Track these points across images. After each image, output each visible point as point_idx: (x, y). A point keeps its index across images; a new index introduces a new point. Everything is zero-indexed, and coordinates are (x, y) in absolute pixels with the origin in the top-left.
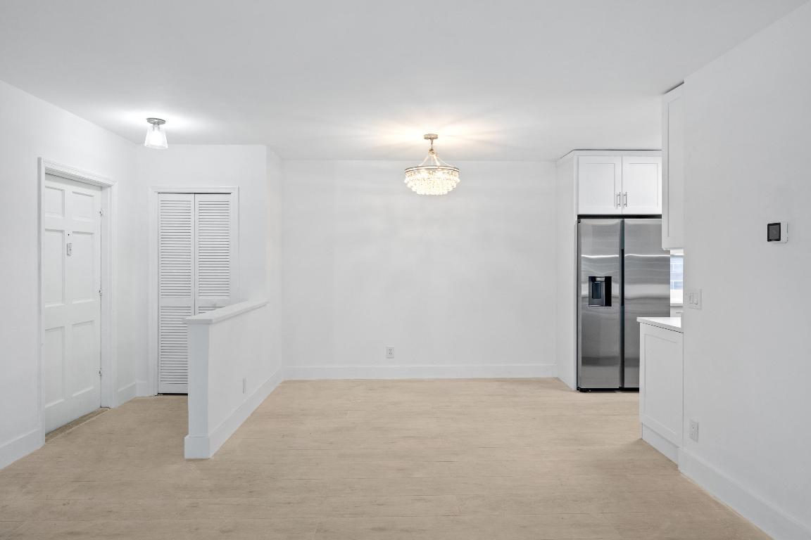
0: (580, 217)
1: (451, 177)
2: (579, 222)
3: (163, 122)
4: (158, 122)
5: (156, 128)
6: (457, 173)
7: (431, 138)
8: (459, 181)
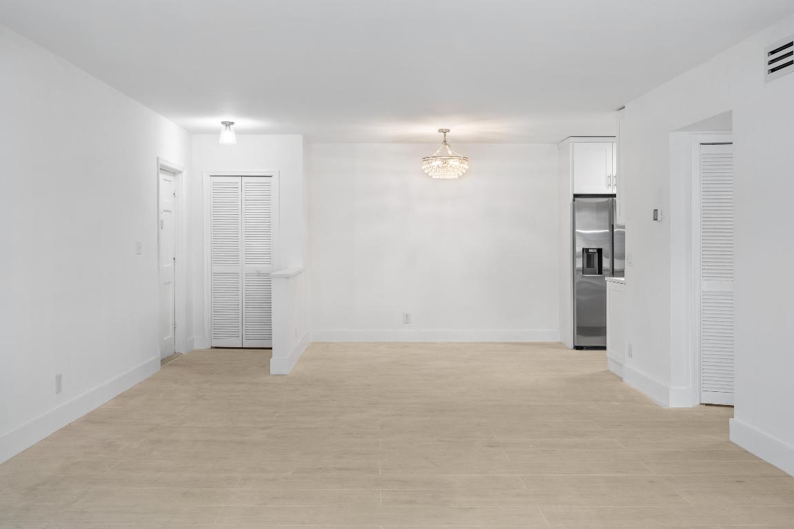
0: (576, 196)
1: (462, 165)
2: (574, 201)
3: (233, 123)
4: (228, 124)
5: (228, 129)
6: (466, 162)
7: (445, 132)
8: (467, 167)
